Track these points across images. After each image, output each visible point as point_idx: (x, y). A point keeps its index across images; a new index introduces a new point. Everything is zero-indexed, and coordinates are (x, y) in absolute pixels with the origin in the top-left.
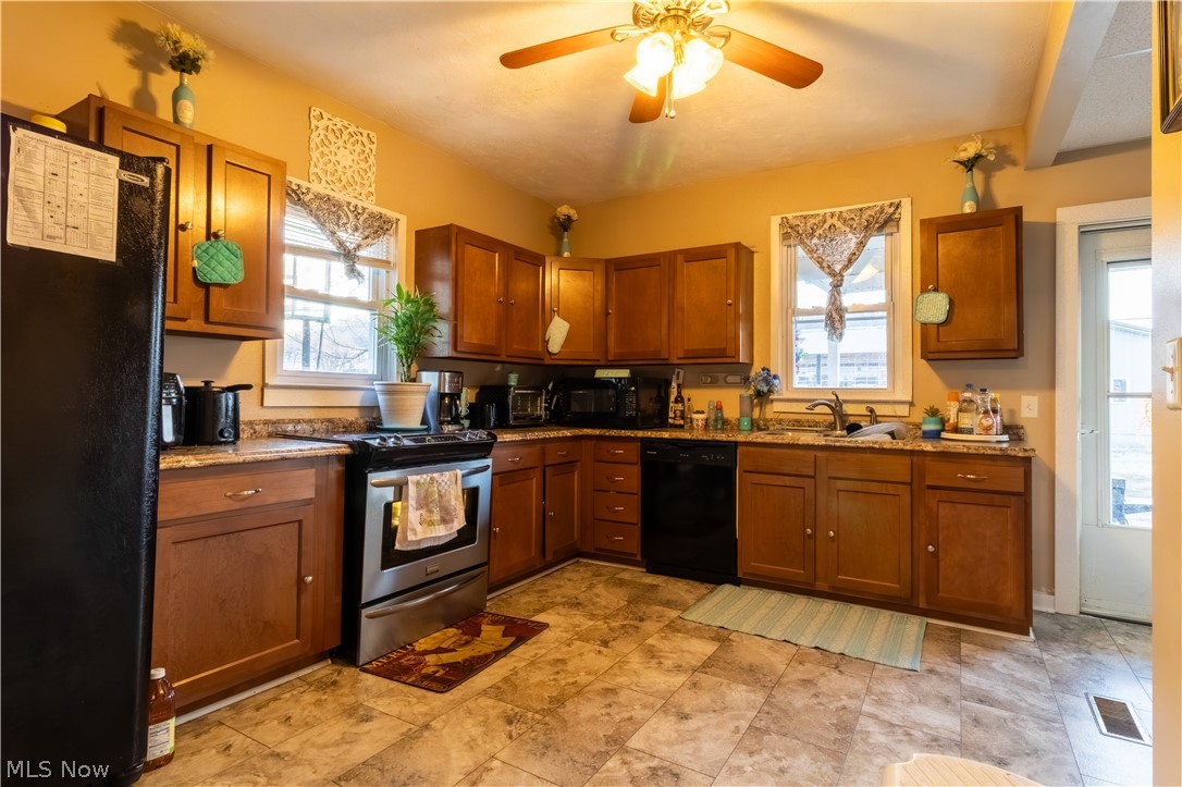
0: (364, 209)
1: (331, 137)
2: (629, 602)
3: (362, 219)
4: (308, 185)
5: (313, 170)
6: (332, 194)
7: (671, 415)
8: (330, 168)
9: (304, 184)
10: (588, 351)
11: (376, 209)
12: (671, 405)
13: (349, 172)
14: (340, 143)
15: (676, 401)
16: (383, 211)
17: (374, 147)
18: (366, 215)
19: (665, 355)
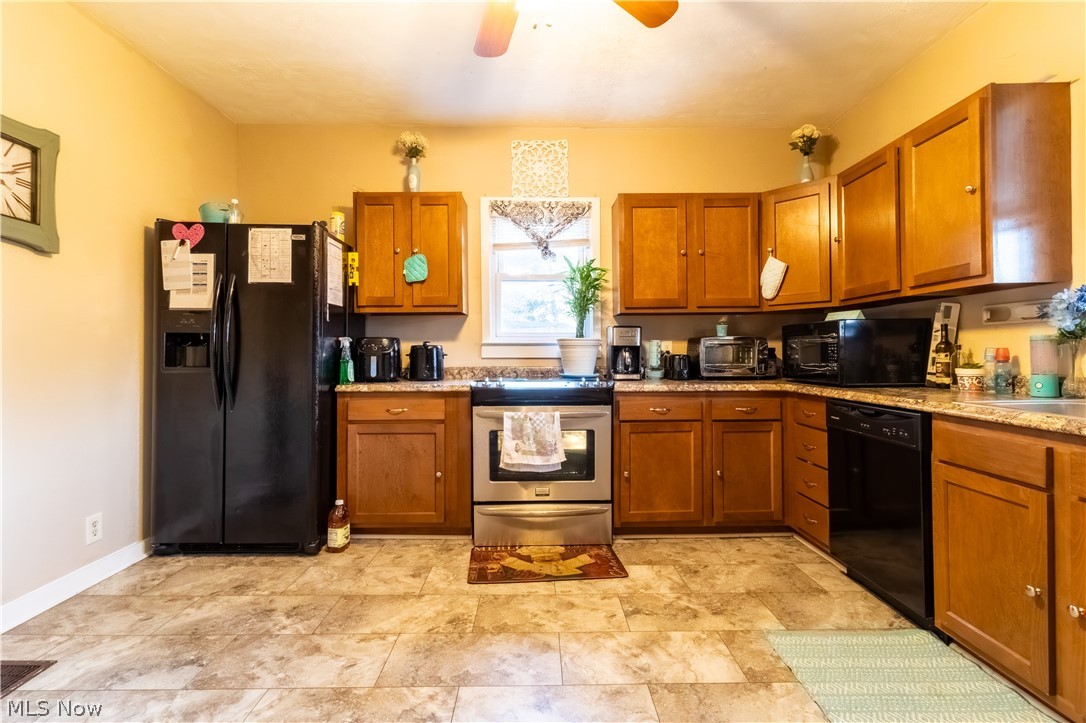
0: (557, 203)
1: (529, 157)
2: (749, 593)
3: (555, 211)
4: (510, 199)
5: (514, 186)
6: (528, 199)
7: (931, 369)
8: (528, 180)
9: (506, 200)
10: (812, 292)
11: (568, 201)
12: (932, 355)
13: (544, 179)
14: (535, 159)
15: (937, 351)
16: (576, 200)
17: (566, 151)
18: (559, 207)
19: (894, 286)
